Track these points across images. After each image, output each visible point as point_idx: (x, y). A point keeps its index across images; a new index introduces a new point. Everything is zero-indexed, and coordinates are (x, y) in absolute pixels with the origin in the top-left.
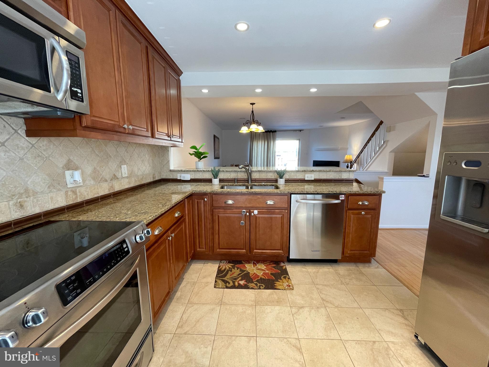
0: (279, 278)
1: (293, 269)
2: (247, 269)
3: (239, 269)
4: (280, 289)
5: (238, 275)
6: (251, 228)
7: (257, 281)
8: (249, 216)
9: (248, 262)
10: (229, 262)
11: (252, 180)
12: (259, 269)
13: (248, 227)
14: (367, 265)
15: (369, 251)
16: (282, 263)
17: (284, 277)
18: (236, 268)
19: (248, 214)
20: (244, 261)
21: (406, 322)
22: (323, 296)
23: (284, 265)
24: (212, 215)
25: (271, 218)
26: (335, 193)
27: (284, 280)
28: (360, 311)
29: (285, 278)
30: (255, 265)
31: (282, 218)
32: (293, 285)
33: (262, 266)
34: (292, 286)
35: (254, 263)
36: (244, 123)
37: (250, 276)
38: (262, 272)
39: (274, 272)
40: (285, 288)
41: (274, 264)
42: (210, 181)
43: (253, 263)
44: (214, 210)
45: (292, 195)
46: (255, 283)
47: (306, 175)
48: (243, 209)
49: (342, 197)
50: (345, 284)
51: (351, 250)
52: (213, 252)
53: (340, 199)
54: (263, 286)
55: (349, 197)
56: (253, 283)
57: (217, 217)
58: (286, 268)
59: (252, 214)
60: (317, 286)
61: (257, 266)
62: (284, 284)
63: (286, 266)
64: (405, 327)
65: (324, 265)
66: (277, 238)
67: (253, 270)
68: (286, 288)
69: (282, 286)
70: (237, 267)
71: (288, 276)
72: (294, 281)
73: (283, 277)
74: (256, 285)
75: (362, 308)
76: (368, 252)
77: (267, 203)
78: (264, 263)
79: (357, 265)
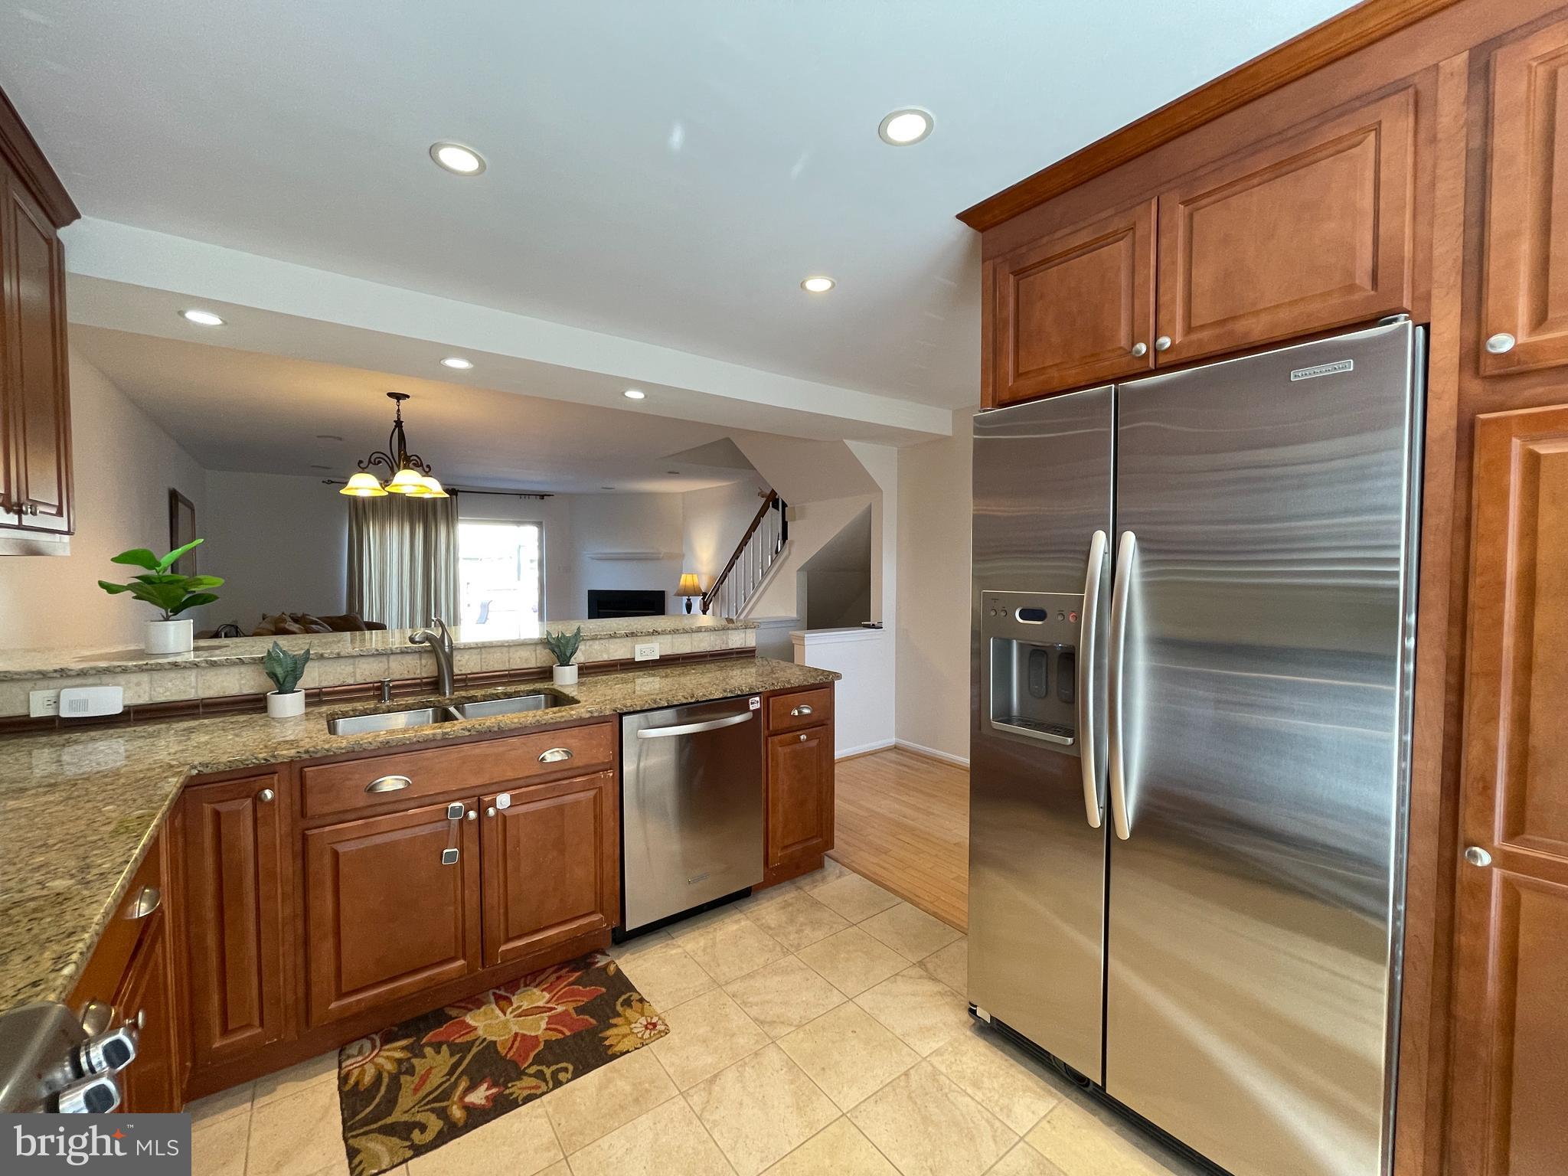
0: (610, 1015)
1: (640, 962)
2: (480, 1032)
3: (445, 1048)
4: (628, 1052)
5: (451, 1073)
6: (486, 865)
7: (538, 1060)
8: (477, 822)
9: (474, 1002)
10: (388, 1039)
11: (453, 681)
12: (526, 1013)
13: (472, 866)
14: (818, 876)
15: (821, 836)
16: (599, 956)
17: (625, 1000)
18: (428, 1050)
19: (472, 815)
20: (451, 1006)
21: (939, 988)
22: (755, 1011)
23: (609, 959)
24: (303, 855)
25: (560, 809)
26: (739, 693)
27: (629, 1013)
28: (851, 1008)
29: (628, 1003)
30: (502, 1003)
31: (597, 801)
32: (663, 1016)
33: (536, 997)
34: (660, 1022)
35: (498, 998)
36: (361, 462)
37: (503, 1052)
38: (542, 1019)
39: (586, 1000)
40: (642, 1038)
41: (574, 970)
42: (256, 704)
43: (492, 998)
44: (308, 832)
45: (625, 719)
46: (533, 1070)
47: (638, 647)
48: (452, 797)
49: (755, 704)
50: (793, 950)
51: (785, 847)
52: (308, 1022)
53: (752, 707)
54: (566, 1070)
55: (771, 699)
56: (525, 1078)
57: (327, 860)
58: (618, 971)
59: (491, 811)
60: (731, 988)
61: (515, 1006)
62: (633, 1025)
63: (617, 961)
64: (943, 1002)
65: (722, 916)
66: (581, 874)
67: (506, 1024)
68: (647, 1036)
69: (631, 1038)
70: (430, 1044)
71: (634, 994)
72: (659, 1003)
73: (622, 1005)
74: (540, 1075)
75: (851, 1000)
76: (820, 840)
77: (543, 759)
78: (537, 981)
79: (798, 884)
